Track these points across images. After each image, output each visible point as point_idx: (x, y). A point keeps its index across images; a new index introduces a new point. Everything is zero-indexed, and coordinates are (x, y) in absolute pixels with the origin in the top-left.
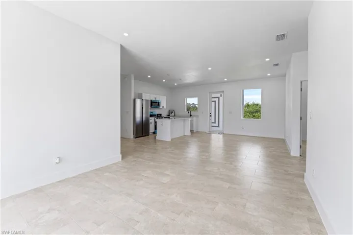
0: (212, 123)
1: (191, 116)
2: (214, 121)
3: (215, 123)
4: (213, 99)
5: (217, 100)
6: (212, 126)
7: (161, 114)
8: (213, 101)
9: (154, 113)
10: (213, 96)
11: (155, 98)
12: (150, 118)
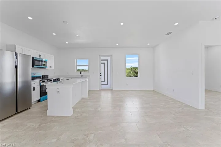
0: (102, 82)
1: (82, 76)
2: (103, 81)
3: (104, 81)
4: (103, 62)
5: (106, 62)
6: (102, 85)
7: (47, 76)
8: (102, 63)
9: (38, 75)
10: (103, 58)
11: (40, 56)
12: (33, 82)
